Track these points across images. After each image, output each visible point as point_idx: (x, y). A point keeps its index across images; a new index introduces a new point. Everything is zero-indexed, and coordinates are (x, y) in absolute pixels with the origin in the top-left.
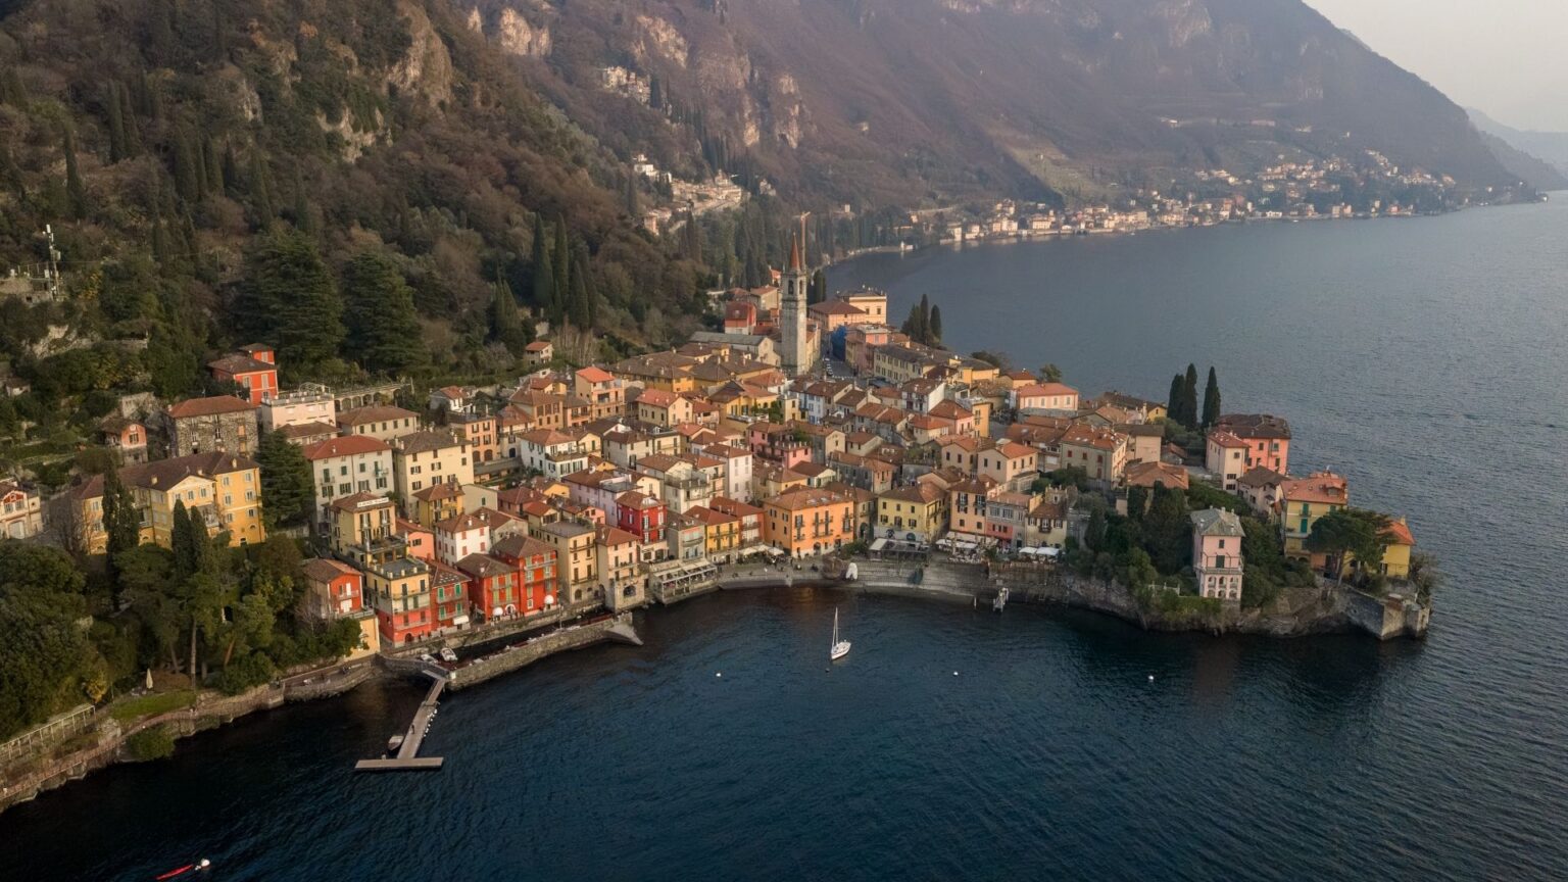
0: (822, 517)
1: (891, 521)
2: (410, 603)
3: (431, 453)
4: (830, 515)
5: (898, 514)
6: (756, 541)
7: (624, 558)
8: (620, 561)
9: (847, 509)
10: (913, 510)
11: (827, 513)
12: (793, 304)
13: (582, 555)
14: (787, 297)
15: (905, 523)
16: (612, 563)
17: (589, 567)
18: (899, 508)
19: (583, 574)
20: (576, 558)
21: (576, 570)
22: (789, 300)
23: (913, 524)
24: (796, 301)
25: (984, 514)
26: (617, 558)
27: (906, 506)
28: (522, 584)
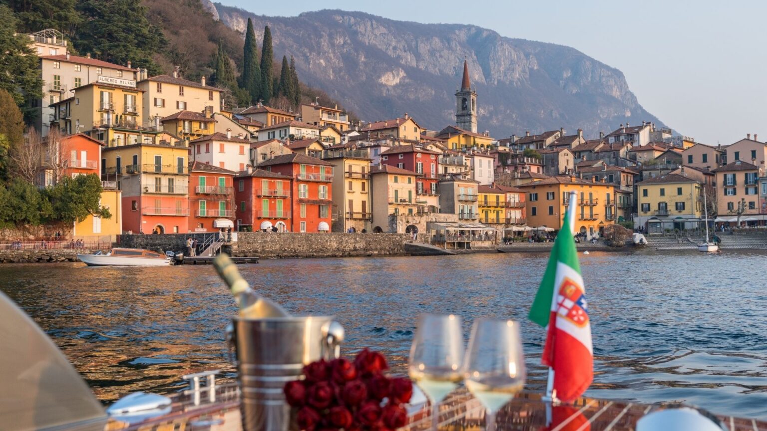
0: (587, 198)
1: (654, 207)
2: (165, 181)
3: (177, 88)
4: (594, 197)
5: (663, 199)
6: (519, 223)
7: (403, 195)
8: (400, 196)
9: (608, 195)
10: (680, 191)
11: (591, 194)
12: (467, 118)
13: (357, 185)
14: (461, 113)
15: (671, 208)
16: (391, 195)
17: (364, 203)
18: (662, 192)
19: (357, 208)
20: (351, 188)
21: (351, 202)
22: (463, 115)
23: (680, 207)
24: (470, 115)
25: (756, 192)
26: (396, 192)
27: (671, 189)
28: (295, 198)
